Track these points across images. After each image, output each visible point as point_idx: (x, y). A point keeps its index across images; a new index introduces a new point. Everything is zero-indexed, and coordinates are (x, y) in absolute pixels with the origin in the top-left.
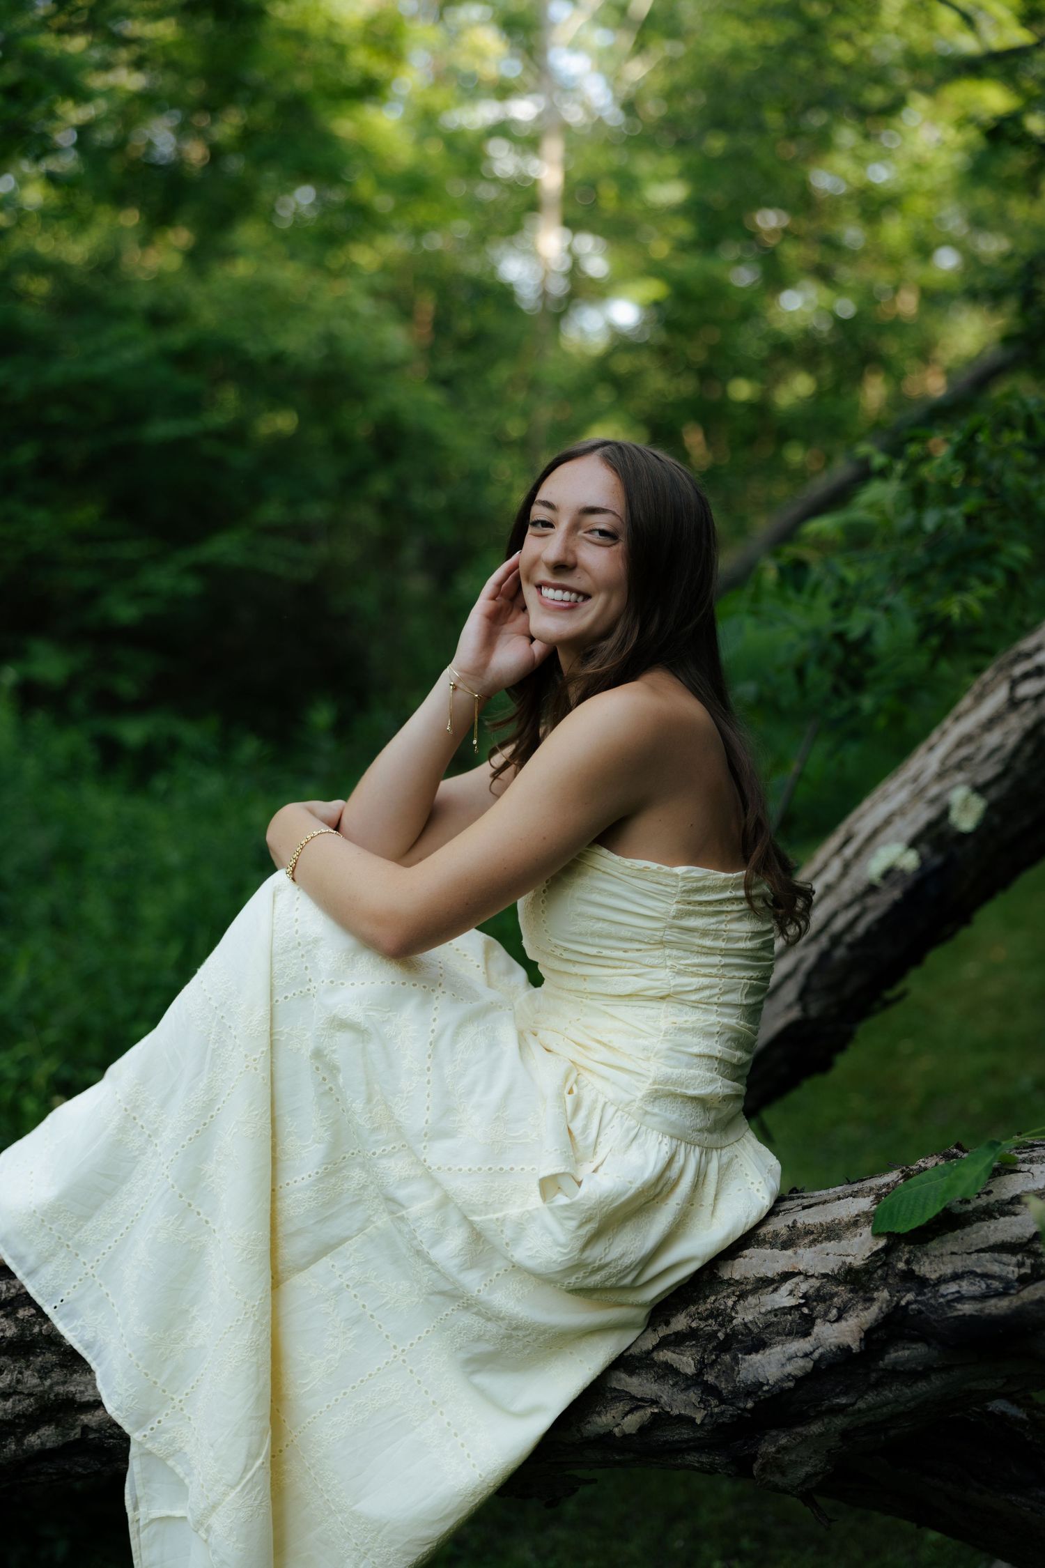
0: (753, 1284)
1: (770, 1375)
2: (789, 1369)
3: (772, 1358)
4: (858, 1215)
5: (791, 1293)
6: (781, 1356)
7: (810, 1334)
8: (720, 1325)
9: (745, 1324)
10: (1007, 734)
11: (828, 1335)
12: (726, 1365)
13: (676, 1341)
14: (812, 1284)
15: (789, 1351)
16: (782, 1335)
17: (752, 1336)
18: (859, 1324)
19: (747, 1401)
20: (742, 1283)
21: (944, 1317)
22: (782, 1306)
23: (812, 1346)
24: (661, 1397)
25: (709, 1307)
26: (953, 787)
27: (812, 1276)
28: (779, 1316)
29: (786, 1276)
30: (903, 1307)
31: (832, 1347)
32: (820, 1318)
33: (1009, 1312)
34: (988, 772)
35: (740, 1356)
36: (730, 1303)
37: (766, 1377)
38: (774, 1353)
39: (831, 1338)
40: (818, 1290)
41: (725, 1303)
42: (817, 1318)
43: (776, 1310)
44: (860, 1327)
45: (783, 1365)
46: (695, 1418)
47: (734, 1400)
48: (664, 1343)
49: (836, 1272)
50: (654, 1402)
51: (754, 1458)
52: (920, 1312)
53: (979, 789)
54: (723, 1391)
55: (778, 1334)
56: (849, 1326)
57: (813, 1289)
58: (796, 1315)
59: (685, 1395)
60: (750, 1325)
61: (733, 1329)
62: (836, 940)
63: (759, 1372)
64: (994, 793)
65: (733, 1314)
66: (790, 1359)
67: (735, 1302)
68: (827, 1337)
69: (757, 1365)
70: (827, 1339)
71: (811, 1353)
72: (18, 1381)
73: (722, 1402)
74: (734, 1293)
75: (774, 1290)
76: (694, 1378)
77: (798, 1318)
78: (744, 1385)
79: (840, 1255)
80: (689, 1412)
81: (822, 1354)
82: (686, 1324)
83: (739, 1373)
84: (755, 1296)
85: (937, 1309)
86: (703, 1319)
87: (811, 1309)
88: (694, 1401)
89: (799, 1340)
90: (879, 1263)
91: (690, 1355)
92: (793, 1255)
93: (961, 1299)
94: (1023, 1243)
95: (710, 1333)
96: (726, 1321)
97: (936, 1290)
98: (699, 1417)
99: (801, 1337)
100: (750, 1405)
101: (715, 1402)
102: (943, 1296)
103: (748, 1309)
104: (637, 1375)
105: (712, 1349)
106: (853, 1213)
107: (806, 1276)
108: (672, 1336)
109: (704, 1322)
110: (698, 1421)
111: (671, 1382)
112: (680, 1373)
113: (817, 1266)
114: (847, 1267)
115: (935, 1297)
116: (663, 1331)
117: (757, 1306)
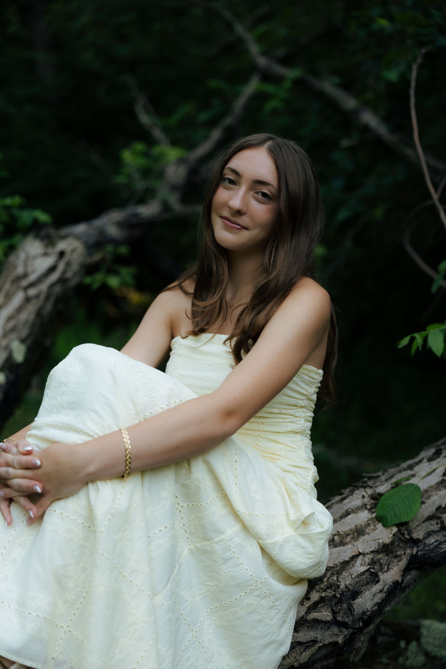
0: (339, 566)
1: (368, 606)
2: (376, 600)
3: (367, 599)
4: (368, 521)
5: (361, 565)
6: (370, 595)
7: (378, 581)
8: (334, 591)
9: (346, 587)
10: (29, 314)
11: (388, 578)
12: (345, 610)
13: (314, 607)
14: (368, 558)
15: (373, 592)
16: (364, 586)
17: (350, 591)
18: (399, 569)
19: (359, 623)
20: (334, 567)
21: (437, 553)
22: (361, 572)
23: (382, 586)
24: (317, 637)
25: (326, 584)
26: (12, 341)
27: (367, 553)
28: (359, 577)
29: (354, 558)
30: (415, 555)
31: (391, 583)
32: (380, 572)
35: (352, 602)
36: (335, 578)
37: (367, 608)
38: (366, 595)
39: (389, 579)
40: (372, 559)
41: (333, 579)
42: (378, 572)
43: (358, 575)
44: (400, 570)
45: (372, 599)
46: (338, 641)
47: (353, 625)
49: (377, 548)
50: (315, 642)
51: (351, 653)
52: (424, 554)
53: (23, 341)
54: (349, 623)
55: (363, 586)
56: (395, 571)
57: (369, 560)
58: (368, 573)
59: (330, 632)
60: (348, 586)
61: (342, 591)
63: (363, 607)
64: (29, 342)
65: (339, 584)
66: (374, 596)
67: (337, 577)
68: (388, 579)
69: (361, 604)
70: (388, 580)
71: (383, 589)
73: (347, 628)
74: (333, 573)
75: (353, 566)
76: (331, 621)
77: (369, 575)
78: (358, 616)
79: (374, 540)
80: (334, 639)
81: (388, 588)
82: (318, 596)
83: (354, 610)
84: (345, 572)
85: (432, 551)
86: (325, 591)
87: (374, 569)
88: (336, 632)
89: (375, 585)
90: (396, 539)
91: (326, 611)
92: (352, 546)
93: (441, 543)
94: (435, 514)
95: (331, 597)
96: (337, 588)
97: (425, 543)
98: (340, 640)
99: (375, 583)
100: (361, 624)
101: (344, 630)
102: (430, 545)
103: (345, 578)
104: (300, 630)
105: (336, 604)
106: (364, 520)
107: (364, 554)
108: (312, 605)
109: (327, 592)
110: (340, 642)
111: (320, 628)
112: (323, 621)
113: (366, 548)
114: (382, 545)
115: (427, 546)
116: (307, 604)
117: (349, 575)
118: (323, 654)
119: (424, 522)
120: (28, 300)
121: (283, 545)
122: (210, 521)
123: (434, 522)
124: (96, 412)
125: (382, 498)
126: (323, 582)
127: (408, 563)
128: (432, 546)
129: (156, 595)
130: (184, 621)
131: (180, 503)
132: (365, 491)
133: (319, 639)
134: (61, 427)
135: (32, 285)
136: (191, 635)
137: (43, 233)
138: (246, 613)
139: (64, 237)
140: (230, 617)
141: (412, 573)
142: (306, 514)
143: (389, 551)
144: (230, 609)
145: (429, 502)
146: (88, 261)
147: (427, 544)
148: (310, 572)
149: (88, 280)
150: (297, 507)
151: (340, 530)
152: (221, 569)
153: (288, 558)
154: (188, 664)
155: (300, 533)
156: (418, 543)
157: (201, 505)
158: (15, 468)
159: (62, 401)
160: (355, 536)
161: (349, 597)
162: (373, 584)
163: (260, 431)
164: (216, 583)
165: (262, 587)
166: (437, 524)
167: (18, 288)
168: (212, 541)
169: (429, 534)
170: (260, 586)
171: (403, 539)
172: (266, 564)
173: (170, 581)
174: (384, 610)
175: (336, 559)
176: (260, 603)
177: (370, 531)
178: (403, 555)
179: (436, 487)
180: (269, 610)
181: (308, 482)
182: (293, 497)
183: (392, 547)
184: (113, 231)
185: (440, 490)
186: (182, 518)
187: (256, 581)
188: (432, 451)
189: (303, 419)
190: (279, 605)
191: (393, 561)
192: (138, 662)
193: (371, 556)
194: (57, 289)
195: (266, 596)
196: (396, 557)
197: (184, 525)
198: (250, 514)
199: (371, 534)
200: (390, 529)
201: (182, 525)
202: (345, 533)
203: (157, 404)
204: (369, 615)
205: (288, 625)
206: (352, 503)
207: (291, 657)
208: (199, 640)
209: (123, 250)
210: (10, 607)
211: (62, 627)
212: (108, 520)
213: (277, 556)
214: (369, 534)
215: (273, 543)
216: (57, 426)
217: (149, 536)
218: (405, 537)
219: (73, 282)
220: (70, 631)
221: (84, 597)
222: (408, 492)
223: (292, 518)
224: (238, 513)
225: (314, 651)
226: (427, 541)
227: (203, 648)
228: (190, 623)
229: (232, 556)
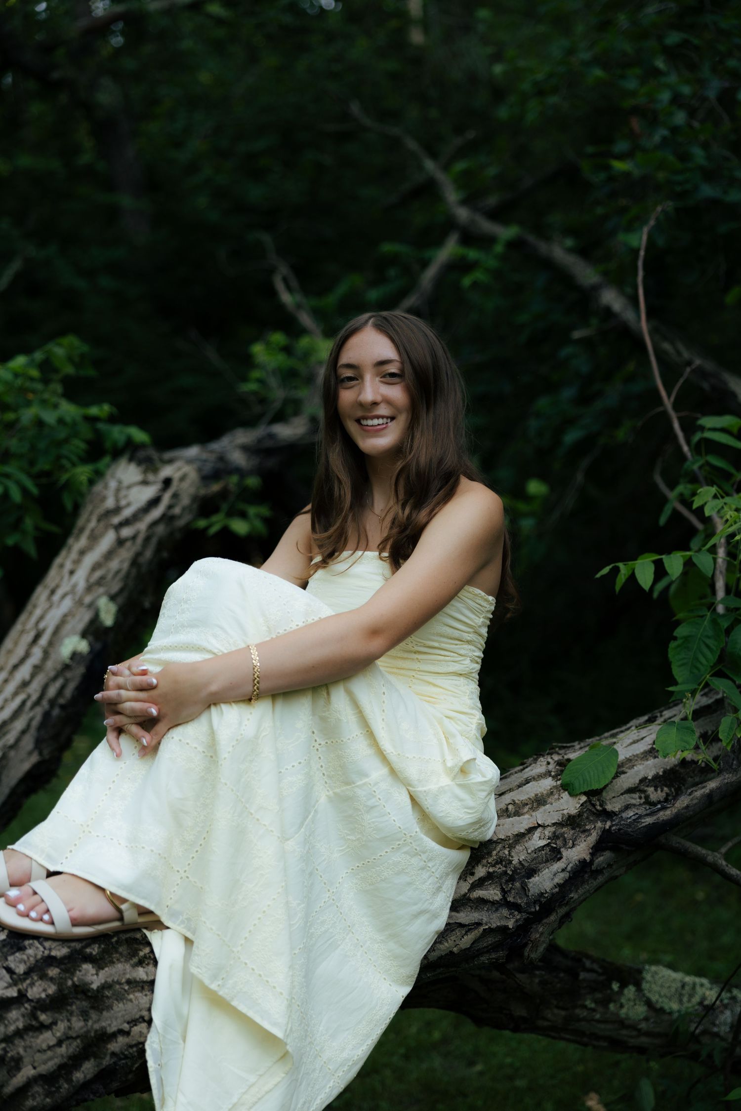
0: (512, 839)
1: (547, 887)
2: (556, 880)
3: (545, 878)
4: (551, 789)
5: (540, 838)
6: (550, 874)
7: (561, 858)
8: (506, 867)
9: (520, 862)
10: (122, 562)
11: (572, 856)
12: (517, 889)
13: (480, 883)
14: (549, 831)
15: (553, 870)
16: (542, 863)
17: (525, 868)
19: (535, 907)
20: (506, 840)
21: (636, 828)
22: (539, 846)
23: (565, 864)
24: (482, 919)
25: (495, 858)
26: (99, 597)
27: (548, 825)
28: (537, 853)
29: (531, 830)
30: (608, 829)
31: (576, 862)
32: (563, 848)
33: (672, 816)
34: (115, 587)
35: (526, 880)
36: (507, 852)
37: (545, 889)
38: (545, 874)
39: (575, 857)
40: (554, 833)
41: (503, 853)
42: (561, 848)
43: (536, 849)
44: (588, 846)
45: (552, 879)
46: (508, 926)
47: (527, 908)
48: (474, 887)
49: (561, 820)
50: (478, 924)
51: (526, 945)
52: (619, 830)
53: (113, 598)
54: (522, 905)
55: (540, 863)
56: (582, 848)
57: (550, 833)
58: (548, 849)
59: (498, 914)
60: (523, 862)
61: (515, 867)
62: (52, 703)
63: (540, 887)
64: (120, 600)
65: (511, 859)
66: (555, 875)
67: (509, 851)
69: (538, 883)
70: (573, 858)
71: (566, 868)
72: (70, 1028)
73: (520, 912)
74: (504, 847)
75: (529, 839)
76: (500, 901)
77: (549, 851)
78: (533, 897)
79: (557, 811)
80: (503, 923)
81: (572, 867)
82: (485, 871)
83: (529, 891)
84: (520, 845)
85: (629, 825)
86: (494, 866)
87: (556, 844)
88: (505, 915)
89: (556, 863)
90: (585, 810)
91: (494, 889)
92: (530, 817)
93: (640, 817)
94: (637, 787)
95: (501, 873)
96: (508, 864)
97: (622, 817)
98: (511, 924)
99: (556, 860)
100: (538, 908)
101: (516, 913)
102: (628, 818)
103: (519, 853)
104: (462, 911)
105: (507, 881)
106: (546, 788)
107: (544, 827)
108: (477, 881)
109: (496, 867)
110: (511, 927)
111: (486, 909)
112: (490, 901)
113: (547, 820)
114: (567, 816)
115: (623, 820)
116: (471, 880)
117: (524, 850)
118: (490, 942)
119: (622, 794)
120: (120, 542)
121: (437, 795)
122: (352, 760)
123: (637, 795)
124: (222, 628)
125: (571, 763)
126: (491, 856)
127: (599, 839)
128: (629, 820)
129: (288, 840)
130: (320, 878)
131: (318, 740)
132: (552, 758)
133: (484, 922)
134: (181, 648)
135: (126, 523)
136: (328, 895)
137: (141, 454)
138: (392, 873)
139: (170, 461)
140: (374, 878)
141: (605, 855)
142: (465, 759)
143: (576, 825)
144: (373, 868)
145: (631, 772)
146: (203, 492)
147: (624, 818)
148: (469, 831)
149: (202, 523)
150: (454, 751)
151: (515, 799)
152: (364, 820)
153: (442, 811)
154: (323, 929)
155: (458, 783)
156: (612, 817)
157: (342, 741)
158: (127, 690)
159: (182, 620)
160: (534, 806)
161: (523, 875)
162: (554, 861)
163: (415, 670)
164: (358, 837)
165: (412, 842)
166: (640, 798)
167: (106, 528)
168: (353, 785)
169: (627, 807)
170: (410, 841)
171: (593, 811)
172: (417, 819)
173: (304, 826)
174: (568, 896)
175: (509, 831)
176: (410, 862)
177: (553, 801)
178: (592, 829)
179: (642, 756)
180: (421, 871)
181: (472, 730)
182: (451, 741)
183: (580, 819)
184: (238, 458)
185: (647, 760)
186: (320, 758)
187: (405, 834)
188: (646, 718)
189: (469, 658)
190: (433, 866)
191: (580, 837)
192: (264, 912)
193: (553, 829)
194: (161, 529)
195: (417, 854)
196: (584, 831)
197: (322, 766)
198: (399, 754)
199: (554, 804)
200: (578, 798)
201: (320, 767)
202: (522, 803)
203: (292, 620)
204: (547, 897)
205: (444, 894)
206: (534, 771)
207: (449, 941)
208: (337, 904)
209: (253, 482)
210: (120, 844)
211: (178, 871)
212: (233, 746)
213: (429, 808)
214: (552, 804)
215: (425, 791)
216: (176, 647)
217: (280, 772)
218: (596, 809)
219: (181, 523)
220: (187, 877)
221: (204, 838)
222: (602, 756)
223: (449, 764)
224: (385, 753)
225: (478, 935)
226: (624, 815)
227: (341, 913)
228: (326, 882)
229: (378, 804)
